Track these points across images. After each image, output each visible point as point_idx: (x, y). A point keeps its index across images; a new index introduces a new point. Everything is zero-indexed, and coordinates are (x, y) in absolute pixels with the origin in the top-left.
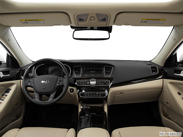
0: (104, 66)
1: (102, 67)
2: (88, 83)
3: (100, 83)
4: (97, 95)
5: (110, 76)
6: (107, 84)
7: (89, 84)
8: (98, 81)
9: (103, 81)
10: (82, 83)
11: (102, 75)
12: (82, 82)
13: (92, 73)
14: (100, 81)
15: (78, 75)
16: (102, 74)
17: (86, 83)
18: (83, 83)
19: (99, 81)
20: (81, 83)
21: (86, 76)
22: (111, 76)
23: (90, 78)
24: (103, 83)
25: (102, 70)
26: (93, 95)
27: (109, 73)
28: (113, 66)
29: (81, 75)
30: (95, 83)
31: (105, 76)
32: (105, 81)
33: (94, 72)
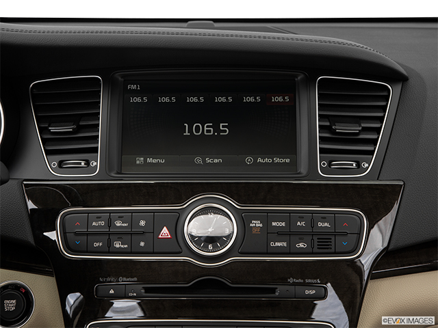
0: (310, 81)
1: (290, 89)
2: (165, 231)
3: (280, 234)
5: (368, 167)
6: (344, 243)
7: (178, 243)
8: (257, 215)
10: (110, 234)
11: (294, 164)
12: (110, 223)
13: (202, 144)
14: (278, 216)
15: (72, 160)
16: (290, 147)
18: (120, 235)
19: (266, 218)
20: (98, 234)
22: (378, 171)
23: (180, 193)
24: (301, 235)
25: (290, 113)
27: (358, 145)
28: (396, 77)
29: (96, 164)
30: (229, 237)
31: (324, 172)
32: (324, 219)
33: (216, 129)
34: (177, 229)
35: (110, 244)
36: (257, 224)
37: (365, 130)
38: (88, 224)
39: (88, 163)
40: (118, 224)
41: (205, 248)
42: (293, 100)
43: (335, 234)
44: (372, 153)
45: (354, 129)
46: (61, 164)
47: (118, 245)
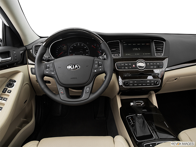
1: (149, 42)
2: (134, 66)
3: (152, 65)
4: (148, 83)
5: (163, 54)
6: (161, 66)
7: (136, 68)
8: (148, 62)
9: (155, 62)
10: (125, 66)
11: (151, 54)
12: (125, 64)
13: (136, 51)
16: (150, 52)
17: (130, 66)
18: (126, 66)
19: (150, 63)
20: (123, 66)
21: (128, 55)
22: (164, 55)
23: (136, 59)
24: (155, 65)
25: (150, 47)
26: (142, 84)
28: (164, 40)
29: (120, 55)
30: (144, 66)
31: (156, 55)
32: (158, 63)
33: (138, 49)
34: (136, 65)
35: (125, 68)
36: (148, 64)
37: (161, 49)
38: (121, 65)
39: (119, 55)
40: (126, 64)
41: (140, 68)
42: (150, 44)
43: (160, 65)
44: (163, 52)
45: (160, 49)
46: (114, 55)
47: (126, 68)
